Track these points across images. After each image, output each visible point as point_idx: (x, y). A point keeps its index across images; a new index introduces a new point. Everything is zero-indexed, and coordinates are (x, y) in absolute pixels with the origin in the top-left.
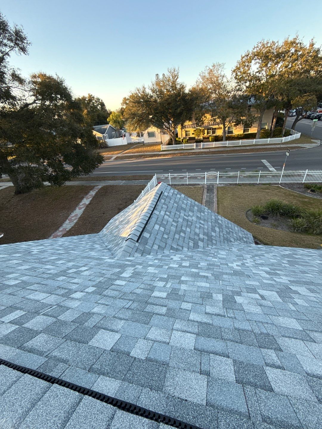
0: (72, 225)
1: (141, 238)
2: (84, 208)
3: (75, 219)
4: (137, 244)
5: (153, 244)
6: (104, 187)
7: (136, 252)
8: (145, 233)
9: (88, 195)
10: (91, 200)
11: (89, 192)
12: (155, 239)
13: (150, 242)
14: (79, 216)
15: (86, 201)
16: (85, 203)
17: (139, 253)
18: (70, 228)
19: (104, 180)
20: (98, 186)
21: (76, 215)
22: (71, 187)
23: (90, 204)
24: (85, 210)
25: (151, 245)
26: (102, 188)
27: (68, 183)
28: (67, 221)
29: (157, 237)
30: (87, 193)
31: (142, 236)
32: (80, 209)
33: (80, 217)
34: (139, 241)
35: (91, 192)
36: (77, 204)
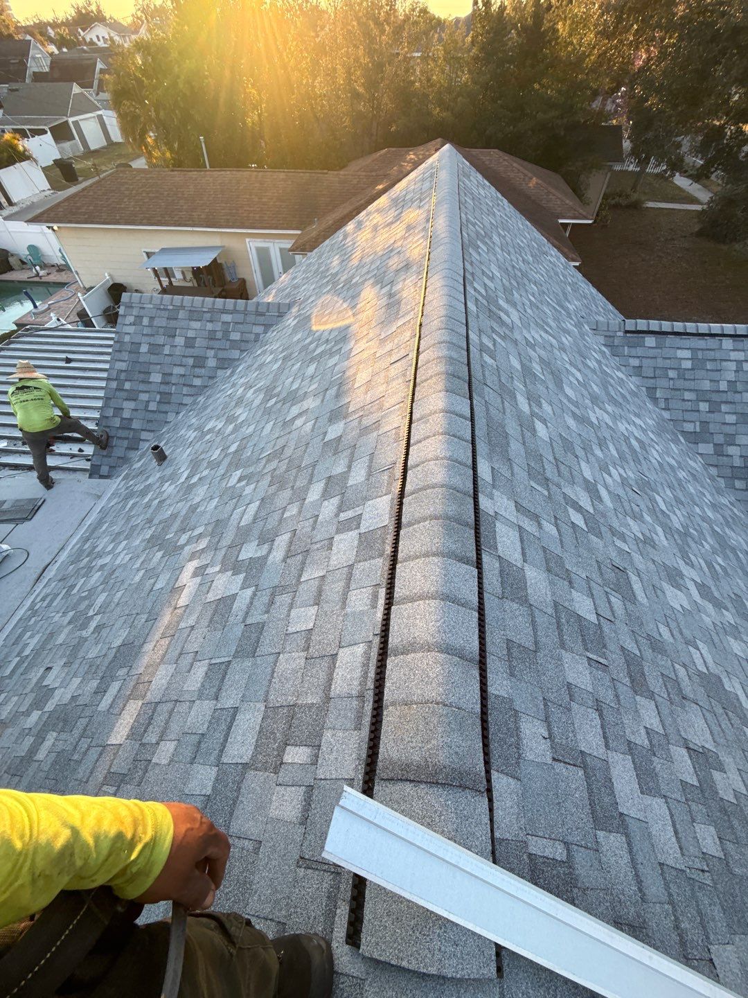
1: (635, 335)
5: (638, 357)
12: (652, 358)
13: (639, 351)
25: (632, 354)
29: (659, 360)
31: (640, 335)
34: (628, 335)
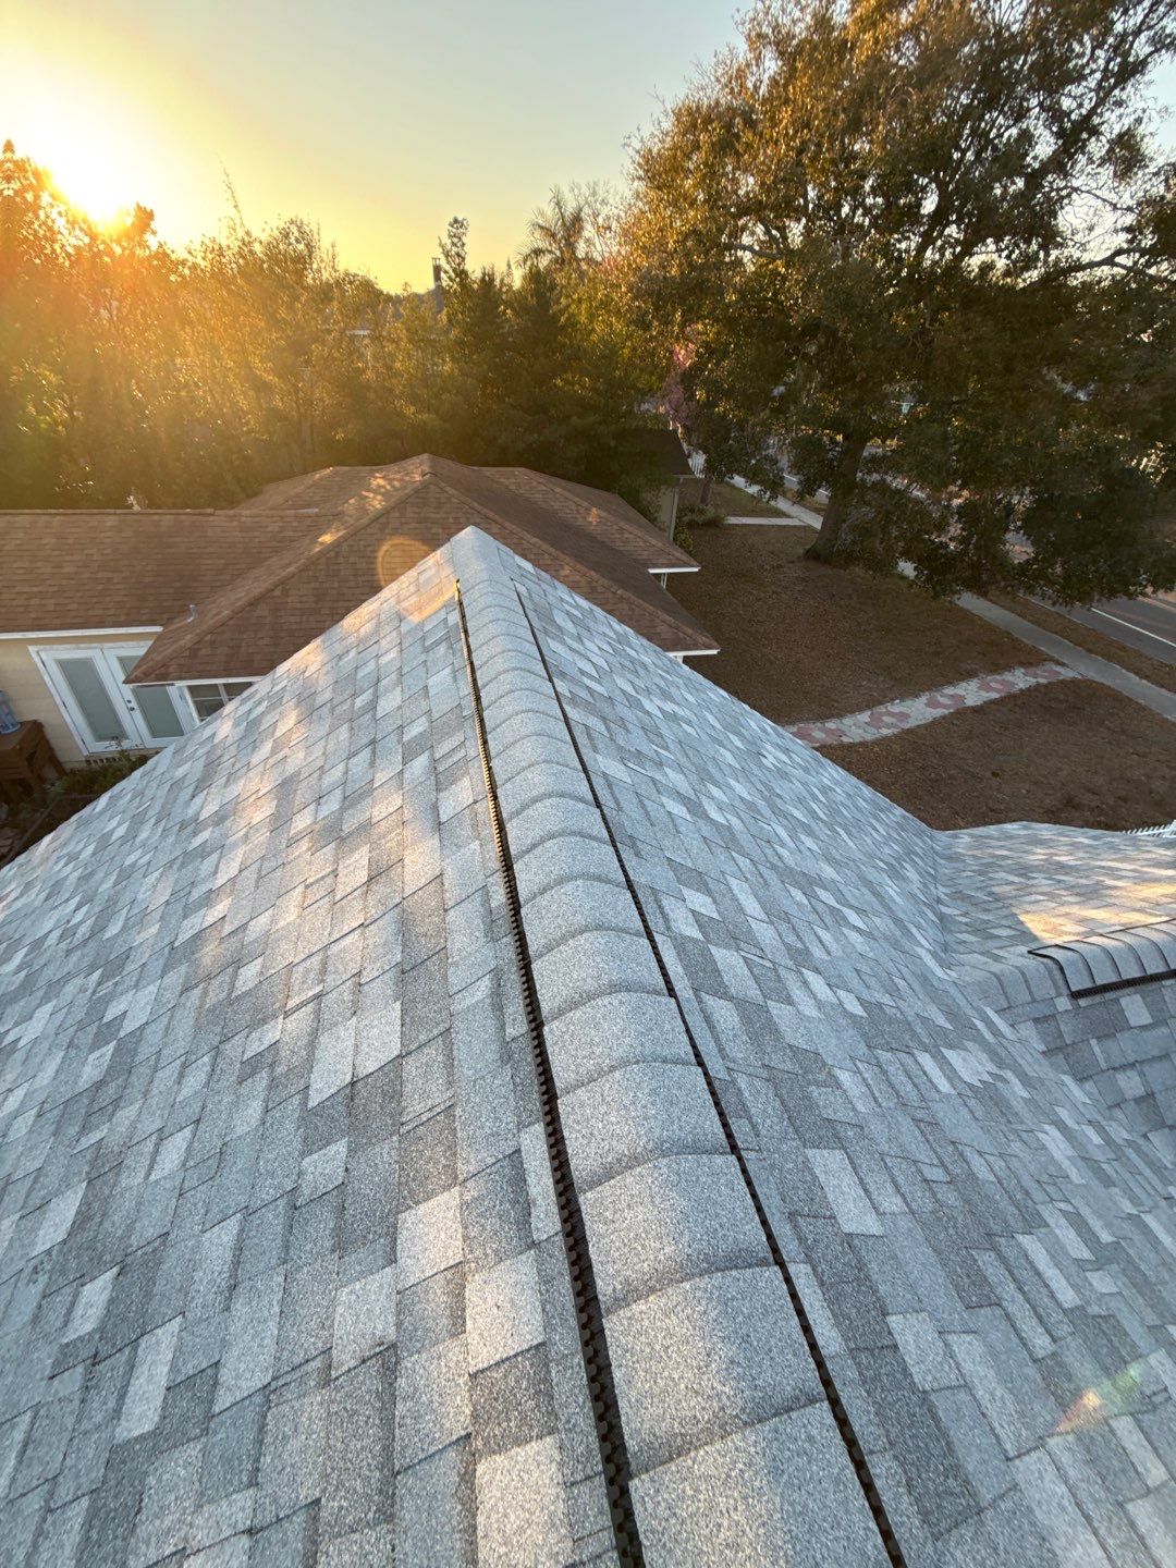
0: (869, 737)
1: (1097, 998)
2: (946, 712)
3: (892, 725)
4: (1064, 1003)
5: (1132, 1065)
6: (1089, 683)
7: (1036, 1020)
8: (1137, 997)
9: (998, 677)
10: (993, 702)
11: (1009, 668)
12: (1160, 1058)
13: (1127, 1045)
14: (911, 724)
15: (972, 693)
16: (963, 698)
17: (1043, 1036)
18: (857, 740)
19: (1109, 658)
20: (1063, 665)
21: (904, 716)
22: (968, 617)
23: (975, 710)
24: (944, 717)
25: (1118, 1061)
26: (1074, 681)
27: (968, 601)
28: (865, 717)
30: (996, 668)
31: (1109, 996)
32: (932, 704)
33: (909, 731)
34: (1083, 1002)
35: (1019, 672)
36: (934, 684)
